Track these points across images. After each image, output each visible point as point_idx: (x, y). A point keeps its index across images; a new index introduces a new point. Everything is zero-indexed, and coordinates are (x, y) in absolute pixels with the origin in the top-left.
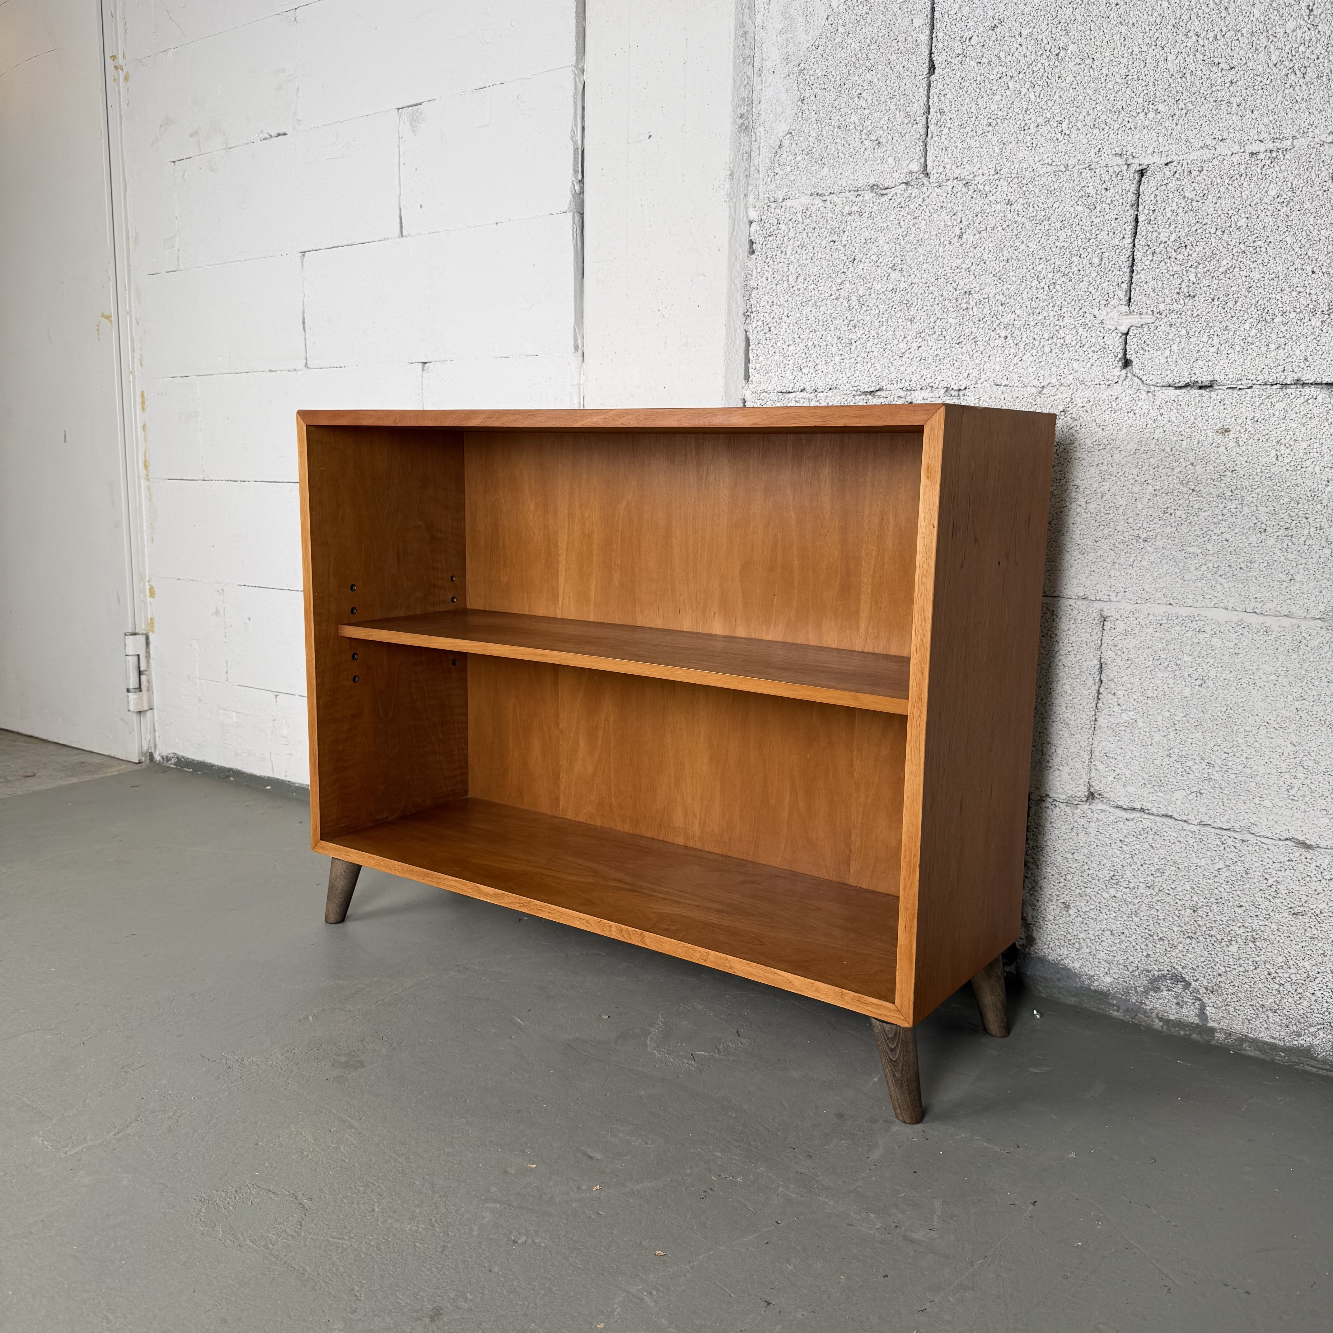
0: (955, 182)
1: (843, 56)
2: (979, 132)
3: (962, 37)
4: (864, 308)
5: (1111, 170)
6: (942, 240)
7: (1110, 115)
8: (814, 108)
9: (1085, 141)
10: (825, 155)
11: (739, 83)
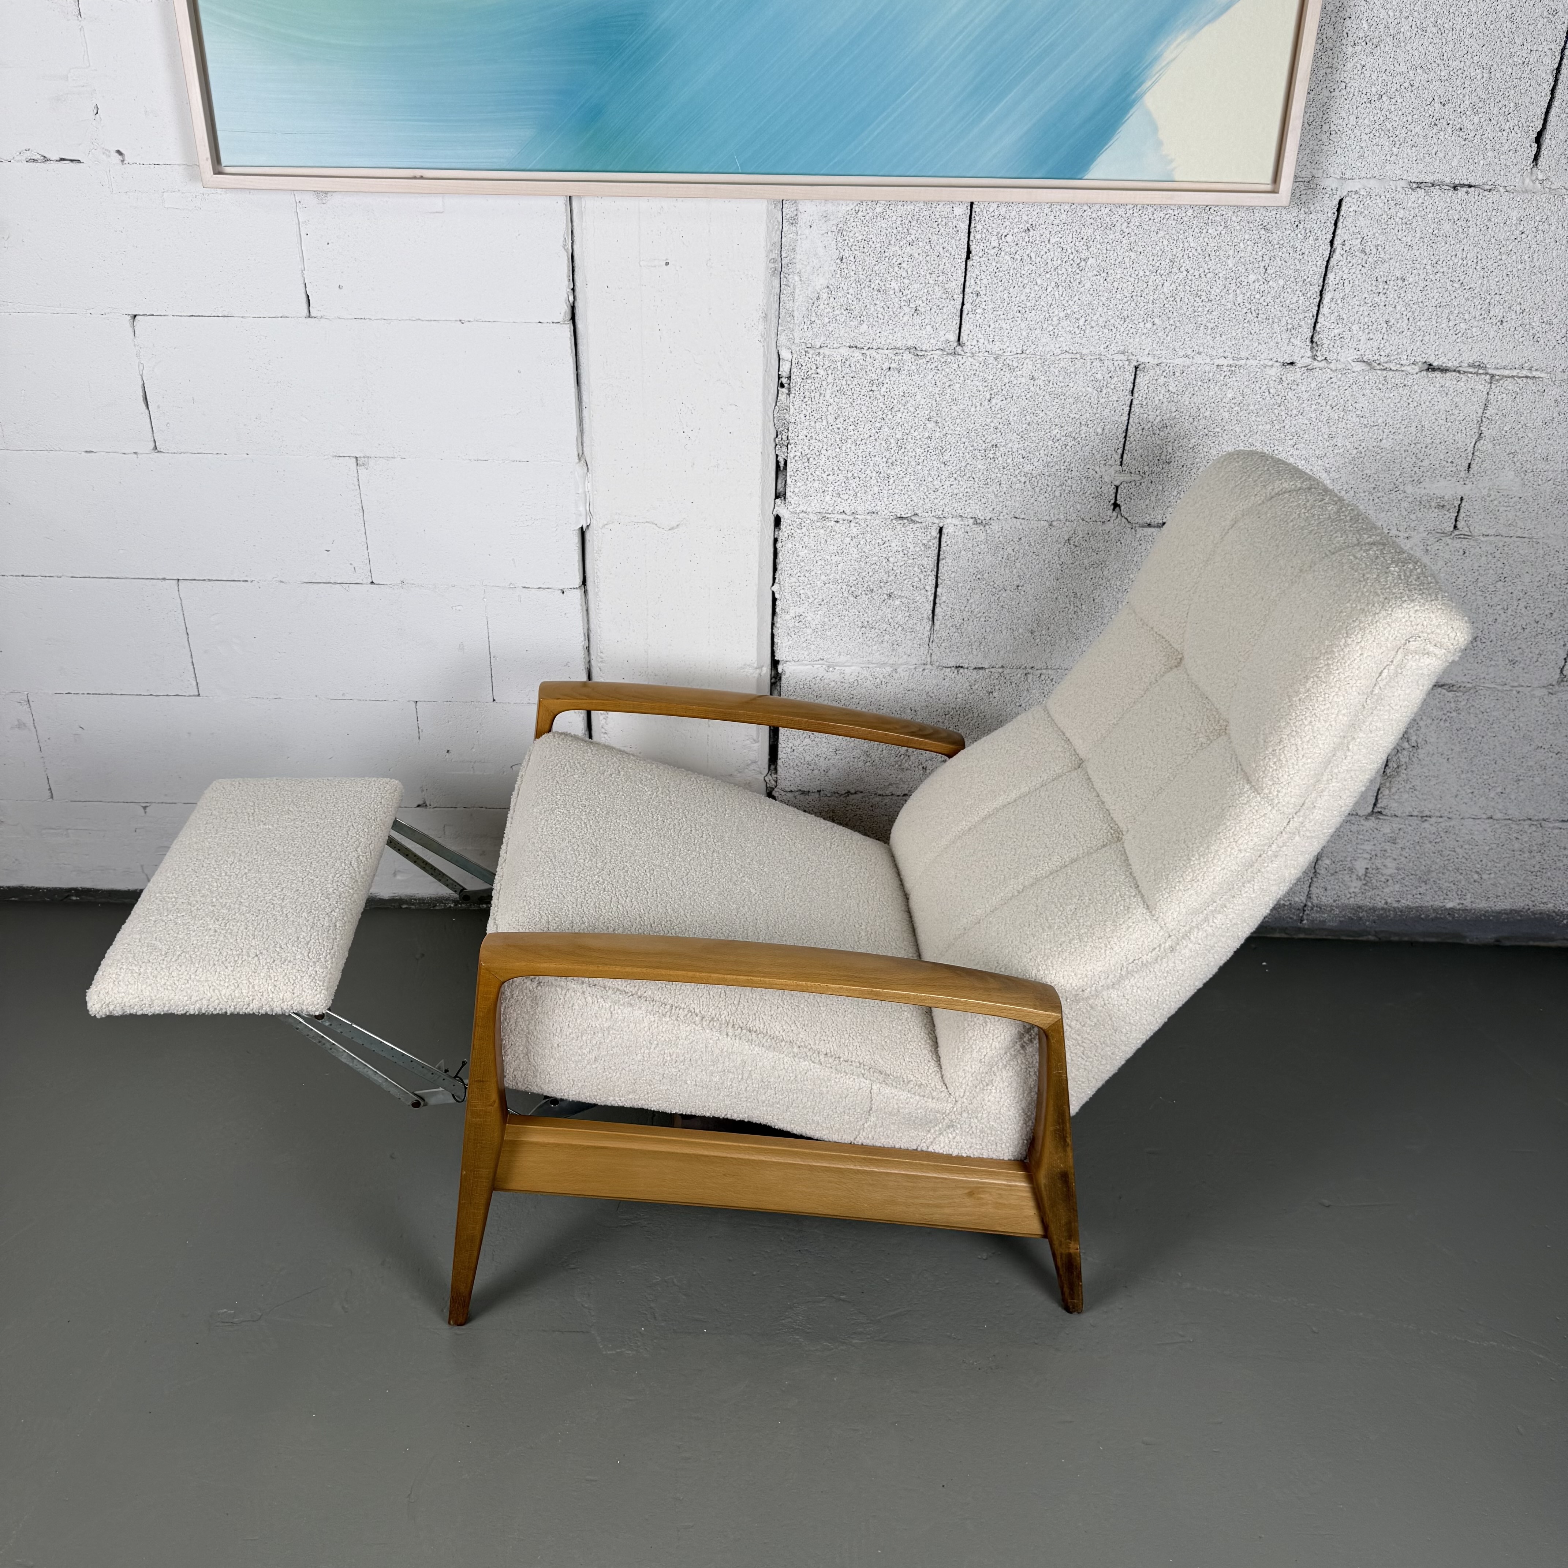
0: (986, 354)
1: (884, 226)
2: (1010, 317)
3: (998, 233)
4: (903, 450)
5: (1116, 364)
6: (974, 401)
7: (1118, 321)
8: (853, 267)
9: (1097, 337)
10: (864, 313)
11: (771, 228)
